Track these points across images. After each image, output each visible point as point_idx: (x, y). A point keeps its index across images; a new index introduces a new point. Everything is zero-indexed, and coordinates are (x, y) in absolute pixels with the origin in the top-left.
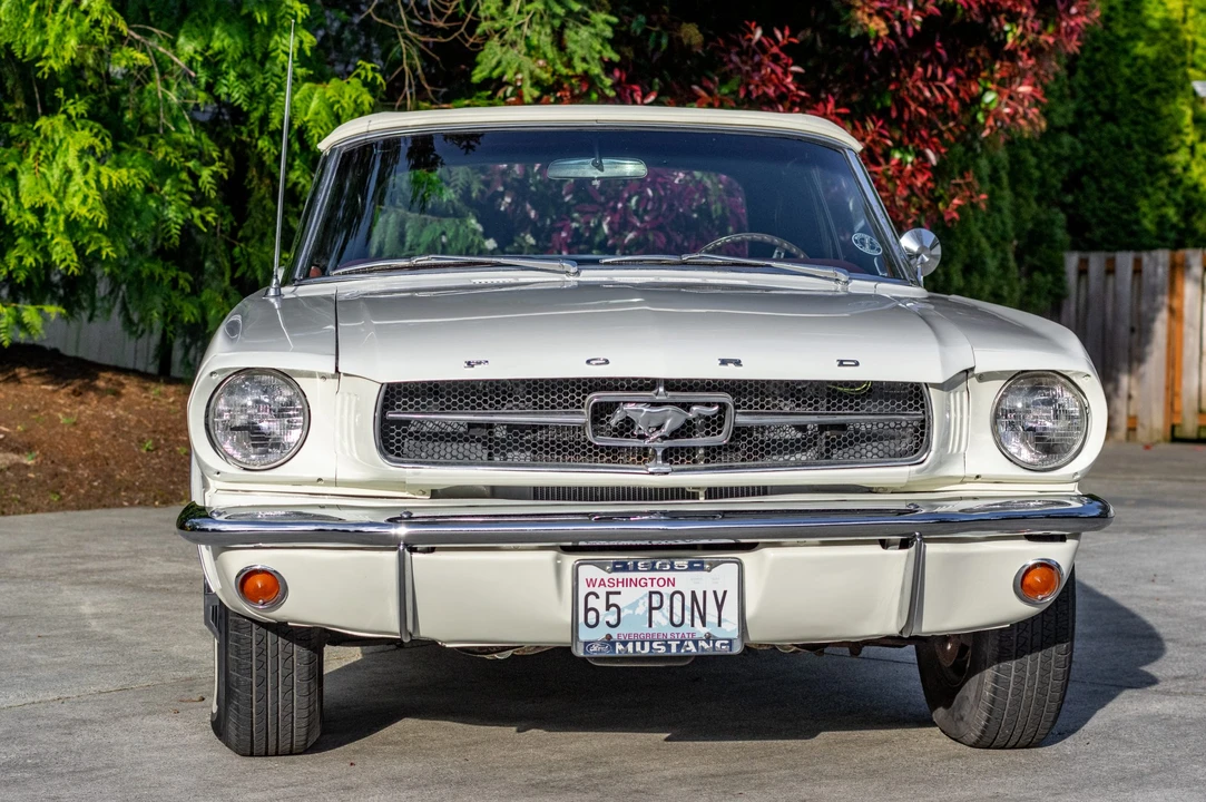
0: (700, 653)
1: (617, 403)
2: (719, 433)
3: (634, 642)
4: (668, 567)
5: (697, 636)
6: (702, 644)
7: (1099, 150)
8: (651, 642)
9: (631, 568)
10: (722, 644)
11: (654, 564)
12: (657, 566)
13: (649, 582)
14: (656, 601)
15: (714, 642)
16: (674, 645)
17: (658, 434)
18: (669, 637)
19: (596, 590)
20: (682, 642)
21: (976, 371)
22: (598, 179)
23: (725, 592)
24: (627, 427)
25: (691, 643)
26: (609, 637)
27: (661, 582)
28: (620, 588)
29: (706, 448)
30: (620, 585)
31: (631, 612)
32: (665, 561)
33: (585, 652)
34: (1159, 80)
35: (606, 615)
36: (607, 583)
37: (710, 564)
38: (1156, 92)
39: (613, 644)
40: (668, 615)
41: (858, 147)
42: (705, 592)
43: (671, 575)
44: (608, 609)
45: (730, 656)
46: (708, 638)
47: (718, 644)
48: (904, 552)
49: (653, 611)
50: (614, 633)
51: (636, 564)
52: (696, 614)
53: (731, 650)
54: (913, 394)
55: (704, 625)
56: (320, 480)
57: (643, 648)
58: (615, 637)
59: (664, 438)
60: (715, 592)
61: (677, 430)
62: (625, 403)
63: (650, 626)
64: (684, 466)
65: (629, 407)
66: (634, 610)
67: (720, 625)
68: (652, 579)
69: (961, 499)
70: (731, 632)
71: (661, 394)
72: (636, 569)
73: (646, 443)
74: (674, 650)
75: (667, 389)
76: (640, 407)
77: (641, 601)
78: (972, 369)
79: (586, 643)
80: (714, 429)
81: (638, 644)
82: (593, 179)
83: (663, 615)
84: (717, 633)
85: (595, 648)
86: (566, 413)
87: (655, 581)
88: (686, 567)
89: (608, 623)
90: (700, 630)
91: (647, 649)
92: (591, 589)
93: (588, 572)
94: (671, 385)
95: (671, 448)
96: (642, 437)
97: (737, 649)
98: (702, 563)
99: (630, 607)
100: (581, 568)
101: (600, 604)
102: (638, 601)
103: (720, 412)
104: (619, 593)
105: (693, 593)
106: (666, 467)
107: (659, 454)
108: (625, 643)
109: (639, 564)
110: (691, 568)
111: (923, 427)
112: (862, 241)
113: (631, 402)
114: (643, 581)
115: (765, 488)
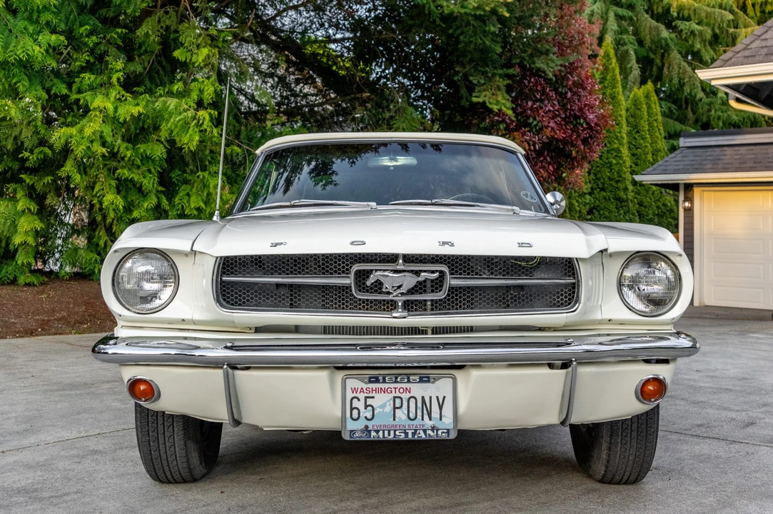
0: (427, 438)
1: (372, 270)
2: (440, 291)
3: (384, 431)
4: (406, 380)
5: (425, 428)
6: (429, 432)
7: (599, 201)
8: (395, 431)
9: (381, 381)
10: (442, 433)
11: (396, 378)
12: (399, 380)
13: (393, 390)
14: (398, 402)
15: (437, 430)
16: (410, 433)
17: (398, 291)
18: (407, 427)
19: (358, 395)
20: (416, 430)
21: (609, 251)
22: (393, 166)
23: (444, 397)
24: (378, 286)
25: (421, 432)
26: (367, 427)
27: (401, 390)
28: (374, 394)
29: (432, 300)
30: (374, 392)
31: (381, 410)
32: (403, 376)
33: (351, 437)
34: (620, 177)
35: (365, 412)
36: (365, 391)
37: (434, 379)
38: (619, 181)
39: (370, 432)
40: (406, 412)
41: (524, 152)
42: (431, 397)
43: (408, 385)
44: (366, 408)
45: (447, 440)
46: (433, 429)
47: (440, 432)
48: (564, 371)
49: (396, 410)
50: (370, 424)
51: (384, 379)
52: (425, 412)
53: (448, 436)
54: (568, 266)
55: (430, 419)
56: (183, 320)
57: (389, 435)
58: (370, 428)
59: (402, 294)
60: (437, 397)
61: (413, 289)
62: (376, 270)
63: (394, 420)
64: (418, 313)
65: (379, 273)
66: (384, 409)
67: (441, 419)
68: (395, 388)
69: (599, 335)
70: (449, 424)
71: (400, 265)
72: (384, 381)
73: (391, 297)
74: (410, 436)
75: (405, 261)
76: (386, 273)
77: (388, 403)
78: (606, 250)
79: (351, 431)
80: (436, 289)
81: (386, 432)
82: (390, 166)
83: (403, 412)
84: (439, 425)
85: (357, 435)
86: (338, 277)
87: (397, 390)
88: (418, 380)
89: (366, 417)
90: (428, 423)
91: (392, 435)
92: (355, 395)
93: (352, 383)
94: (409, 259)
95: (408, 301)
96: (388, 293)
97: (453, 435)
98: (429, 378)
99: (380, 407)
100: (347, 380)
101: (360, 405)
102: (386, 403)
103: (440, 276)
104: (373, 397)
105: (423, 398)
106: (405, 314)
107: (400, 304)
108: (377, 432)
109: (387, 378)
110: (421, 381)
111: (574, 288)
112: (526, 195)
113: (381, 270)
114: (389, 389)
115: (472, 327)
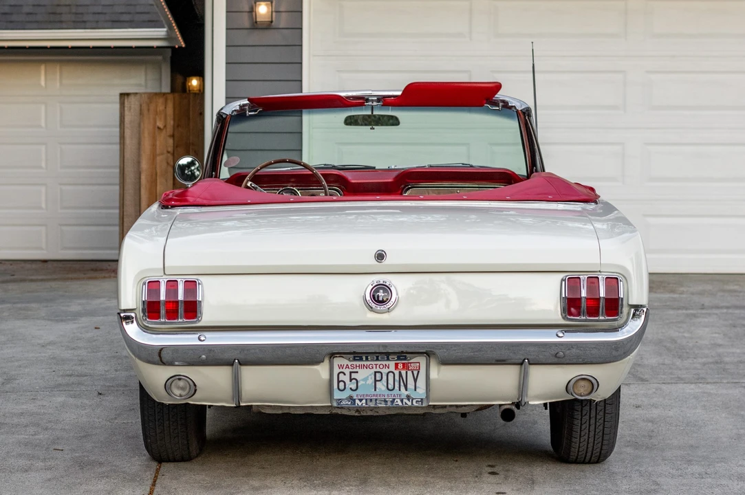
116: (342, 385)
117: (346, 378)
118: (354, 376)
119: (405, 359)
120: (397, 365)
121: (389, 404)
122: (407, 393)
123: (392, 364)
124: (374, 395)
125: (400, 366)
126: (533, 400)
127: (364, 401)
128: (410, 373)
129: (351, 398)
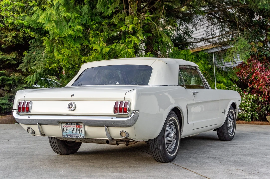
116: (64, 131)
117: (66, 130)
118: (67, 129)
119: (78, 124)
120: (77, 126)
121: (76, 137)
122: (80, 134)
123: (76, 126)
124: (72, 135)
125: (78, 126)
126: (115, 138)
127: (70, 136)
128: (80, 128)
129: (67, 135)
